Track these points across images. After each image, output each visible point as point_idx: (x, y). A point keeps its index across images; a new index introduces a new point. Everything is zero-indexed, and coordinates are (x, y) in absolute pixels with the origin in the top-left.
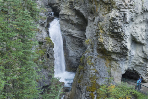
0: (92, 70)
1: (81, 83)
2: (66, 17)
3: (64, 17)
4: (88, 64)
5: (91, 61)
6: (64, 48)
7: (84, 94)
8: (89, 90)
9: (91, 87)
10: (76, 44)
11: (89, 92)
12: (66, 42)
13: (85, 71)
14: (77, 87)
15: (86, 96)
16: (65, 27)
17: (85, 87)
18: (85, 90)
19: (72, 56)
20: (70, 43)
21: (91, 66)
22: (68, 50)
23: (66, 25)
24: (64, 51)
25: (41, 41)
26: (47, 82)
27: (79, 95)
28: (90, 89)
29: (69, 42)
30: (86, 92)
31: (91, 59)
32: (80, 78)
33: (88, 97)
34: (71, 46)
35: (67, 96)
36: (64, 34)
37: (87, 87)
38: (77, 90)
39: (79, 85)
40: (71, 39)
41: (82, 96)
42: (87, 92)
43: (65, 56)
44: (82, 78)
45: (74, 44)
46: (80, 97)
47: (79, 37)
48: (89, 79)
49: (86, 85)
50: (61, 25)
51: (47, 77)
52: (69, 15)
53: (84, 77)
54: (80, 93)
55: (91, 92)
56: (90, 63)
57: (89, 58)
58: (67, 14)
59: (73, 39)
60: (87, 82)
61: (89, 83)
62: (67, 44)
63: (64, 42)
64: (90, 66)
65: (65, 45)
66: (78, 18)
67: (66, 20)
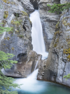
0: (68, 31)
1: (57, 47)
2: (44, 5)
3: (43, 6)
4: (63, 25)
5: (67, 21)
6: (43, 33)
7: (61, 58)
8: (67, 53)
9: (68, 49)
10: (53, 28)
11: (66, 55)
12: (45, 27)
13: (61, 34)
14: (53, 52)
15: (63, 60)
16: (43, 14)
17: (62, 50)
18: (62, 53)
19: (50, 39)
20: (49, 27)
21: (67, 27)
22: (47, 34)
23: (44, 13)
24: (43, 35)
25: (17, 12)
26: (23, 50)
27: (56, 60)
28: (67, 51)
29: (47, 27)
30: (62, 56)
31: (67, 20)
32: (56, 42)
33: (65, 61)
34: (49, 30)
35: (43, 63)
36: (43, 20)
37: (64, 50)
38: (53, 55)
39: (55, 49)
40: (49, 24)
41: (58, 60)
42: (64, 55)
43: (44, 39)
44: (58, 42)
45: (52, 28)
46: (57, 62)
47: (56, 20)
48: (65, 41)
49: (62, 48)
50: (40, 14)
51: (23, 45)
52: (46, 3)
53: (60, 40)
54: (57, 58)
55: (68, 55)
56: (66, 24)
57: (64, 20)
58: (45, 2)
59: (50, 24)
60: (64, 45)
61: (66, 45)
62: (46, 29)
63: (43, 28)
64: (65, 27)
65: (44, 30)
66: (54, 2)
67: (44, 9)
